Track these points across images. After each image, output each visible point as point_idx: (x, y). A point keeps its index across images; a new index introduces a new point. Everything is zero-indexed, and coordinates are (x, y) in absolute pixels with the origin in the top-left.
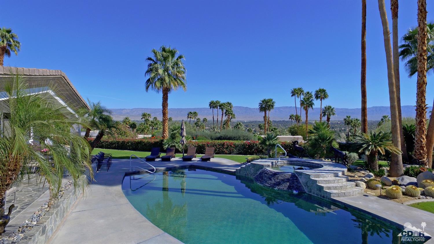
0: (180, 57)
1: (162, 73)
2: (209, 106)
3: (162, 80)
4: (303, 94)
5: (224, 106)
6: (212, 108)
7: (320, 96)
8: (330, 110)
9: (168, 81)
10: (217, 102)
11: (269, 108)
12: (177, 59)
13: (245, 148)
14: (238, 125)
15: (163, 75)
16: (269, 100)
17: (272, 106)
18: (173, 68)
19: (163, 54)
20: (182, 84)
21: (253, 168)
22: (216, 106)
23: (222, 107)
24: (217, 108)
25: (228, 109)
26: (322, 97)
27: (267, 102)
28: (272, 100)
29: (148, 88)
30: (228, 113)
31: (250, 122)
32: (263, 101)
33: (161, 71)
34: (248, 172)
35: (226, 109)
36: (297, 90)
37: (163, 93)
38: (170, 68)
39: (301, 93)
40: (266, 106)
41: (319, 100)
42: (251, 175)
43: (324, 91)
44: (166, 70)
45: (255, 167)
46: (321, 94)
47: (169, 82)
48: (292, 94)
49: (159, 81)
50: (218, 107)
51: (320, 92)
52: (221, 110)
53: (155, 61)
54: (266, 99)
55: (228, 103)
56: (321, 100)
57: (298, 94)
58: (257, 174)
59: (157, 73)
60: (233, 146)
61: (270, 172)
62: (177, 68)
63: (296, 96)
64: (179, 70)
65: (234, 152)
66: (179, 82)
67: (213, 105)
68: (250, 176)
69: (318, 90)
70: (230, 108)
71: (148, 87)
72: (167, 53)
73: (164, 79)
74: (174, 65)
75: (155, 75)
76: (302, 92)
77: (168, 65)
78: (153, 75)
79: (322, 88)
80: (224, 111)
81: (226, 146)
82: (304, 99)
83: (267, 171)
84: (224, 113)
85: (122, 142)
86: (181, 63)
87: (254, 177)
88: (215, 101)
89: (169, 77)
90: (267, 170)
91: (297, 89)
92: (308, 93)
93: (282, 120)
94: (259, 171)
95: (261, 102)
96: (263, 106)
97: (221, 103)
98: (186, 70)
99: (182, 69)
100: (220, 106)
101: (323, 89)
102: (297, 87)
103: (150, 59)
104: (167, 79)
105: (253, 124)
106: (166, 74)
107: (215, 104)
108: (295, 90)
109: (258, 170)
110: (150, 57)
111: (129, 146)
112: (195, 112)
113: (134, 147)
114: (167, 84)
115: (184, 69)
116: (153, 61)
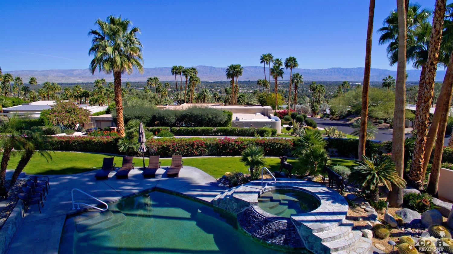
0: (135, 30)
1: (112, 52)
2: (171, 72)
3: (112, 62)
4: (272, 61)
5: (188, 73)
6: (174, 74)
7: (290, 65)
8: (298, 78)
9: (120, 62)
10: (180, 68)
11: (237, 75)
12: (131, 33)
13: (218, 148)
14: (203, 92)
15: (113, 55)
16: (237, 65)
17: (240, 73)
18: (125, 45)
19: (111, 27)
20: (139, 64)
21: (236, 204)
22: (179, 72)
23: (186, 73)
24: (180, 74)
25: (192, 76)
26: (292, 66)
27: (235, 68)
28: (240, 66)
29: (94, 70)
30: (193, 80)
31: (215, 82)
32: (230, 67)
33: (109, 50)
34: (229, 206)
35: (190, 75)
36: (266, 57)
37: (114, 76)
38: (122, 45)
39: (270, 60)
40: (233, 72)
41: (289, 68)
42: (234, 210)
43: (294, 59)
44: (117, 48)
45: (239, 203)
46: (291, 62)
47: (122, 63)
48: (261, 61)
49: (107, 63)
50: (182, 74)
51: (290, 60)
52: (184, 77)
53: (101, 34)
54: (234, 65)
55: (193, 68)
56: (291, 69)
57: (267, 60)
58: (241, 211)
59: (105, 51)
60: (204, 146)
61: (260, 216)
62: (130, 45)
63: (265, 62)
64: (133, 46)
65: (205, 153)
66: (134, 62)
67: (175, 71)
68: (232, 211)
69: (288, 58)
70: (194, 74)
71: (95, 68)
72: (117, 26)
73: (114, 60)
74: (126, 41)
75: (102, 55)
76: (271, 58)
77: (119, 42)
78: (99, 54)
79: (292, 56)
80: (189, 78)
81: (196, 147)
82: (274, 67)
83: (255, 213)
84: (188, 80)
85: (67, 141)
86: (136, 39)
87: (237, 213)
88: (178, 66)
89: (120, 57)
90: (256, 211)
91: (267, 55)
92: (278, 60)
93: (247, 80)
94: (244, 209)
95: (229, 68)
96: (231, 72)
97: (184, 69)
98: (143, 46)
99: (138, 46)
100: (184, 72)
101: (293, 58)
102: (266, 53)
103: (94, 32)
104: (118, 60)
105: (218, 84)
106: (117, 53)
107: (178, 70)
108: (264, 56)
109: (243, 207)
110: (94, 29)
111: (75, 146)
112: (156, 78)
113: (82, 147)
114: (118, 66)
115: (140, 44)
116: (99, 35)
